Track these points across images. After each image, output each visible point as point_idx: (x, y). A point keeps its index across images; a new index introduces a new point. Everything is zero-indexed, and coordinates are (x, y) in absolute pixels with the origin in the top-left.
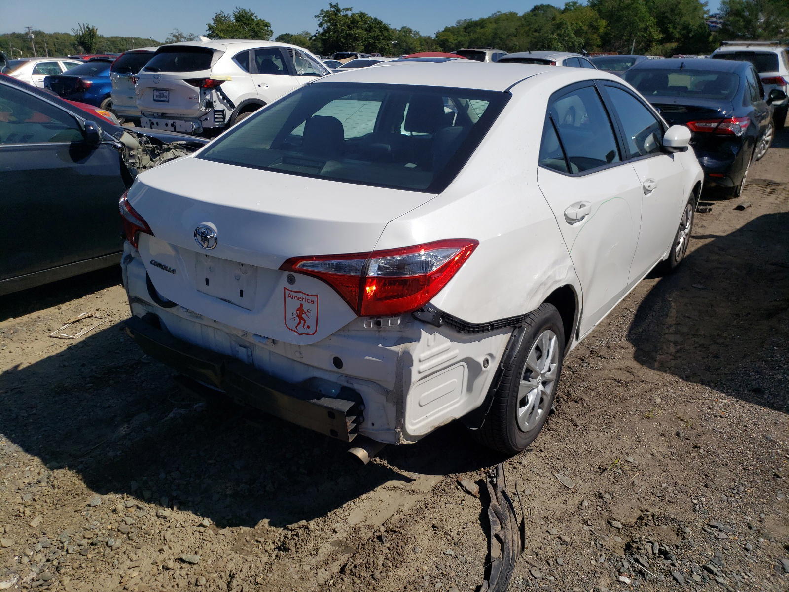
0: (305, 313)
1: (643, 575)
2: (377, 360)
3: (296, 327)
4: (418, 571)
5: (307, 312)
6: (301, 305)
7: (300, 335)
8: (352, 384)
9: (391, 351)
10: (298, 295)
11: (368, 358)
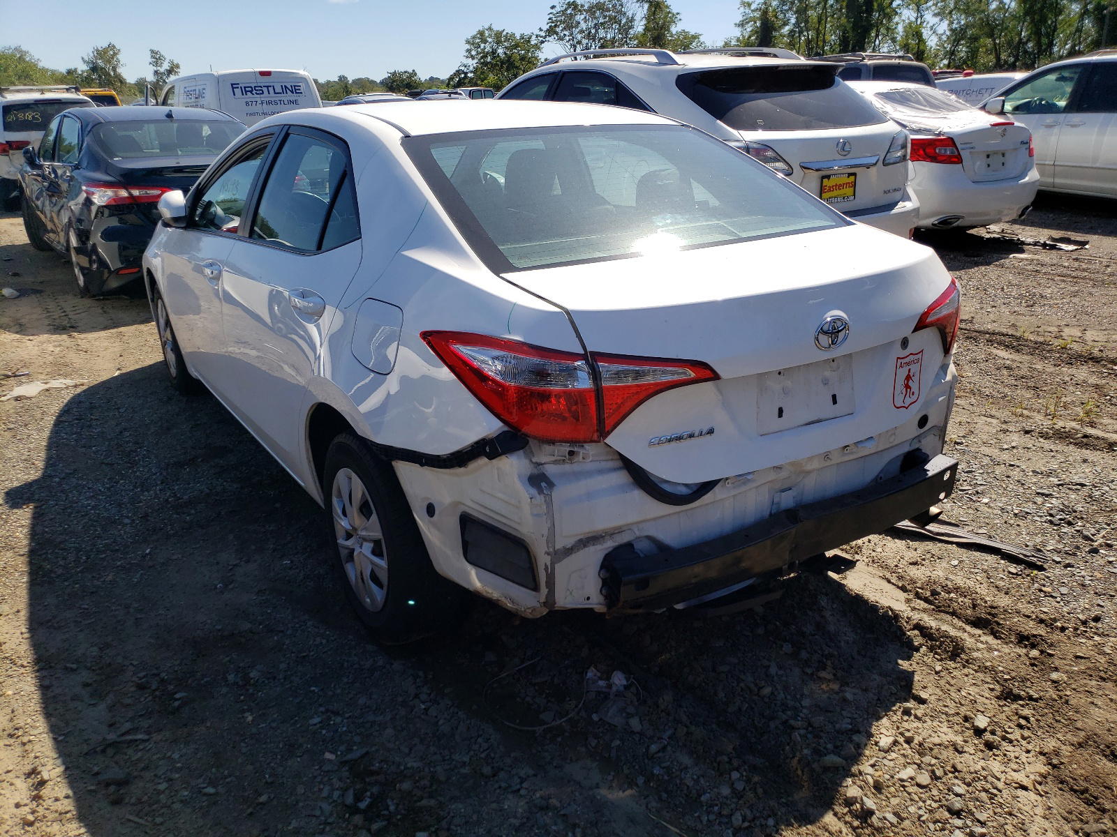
0: (911, 379)
3: (903, 401)
4: (983, 584)
5: (913, 375)
6: (909, 371)
7: (907, 408)
9: (947, 382)
10: (908, 359)
11: (940, 399)
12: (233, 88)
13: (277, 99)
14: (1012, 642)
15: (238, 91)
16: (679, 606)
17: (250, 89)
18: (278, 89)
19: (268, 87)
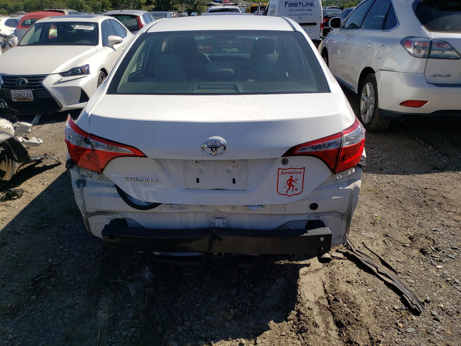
0: (294, 181)
1: (441, 261)
2: (340, 197)
3: (287, 192)
4: (370, 307)
5: (296, 180)
6: (292, 177)
7: (289, 196)
8: (319, 217)
9: (347, 189)
10: (289, 171)
11: (334, 198)
12: (286, 4)
13: (303, 8)
14: (343, 340)
15: (287, 5)
16: (157, 253)
17: (292, 4)
18: (304, 4)
19: (300, 3)
